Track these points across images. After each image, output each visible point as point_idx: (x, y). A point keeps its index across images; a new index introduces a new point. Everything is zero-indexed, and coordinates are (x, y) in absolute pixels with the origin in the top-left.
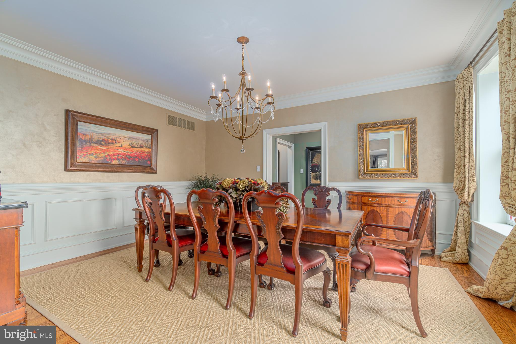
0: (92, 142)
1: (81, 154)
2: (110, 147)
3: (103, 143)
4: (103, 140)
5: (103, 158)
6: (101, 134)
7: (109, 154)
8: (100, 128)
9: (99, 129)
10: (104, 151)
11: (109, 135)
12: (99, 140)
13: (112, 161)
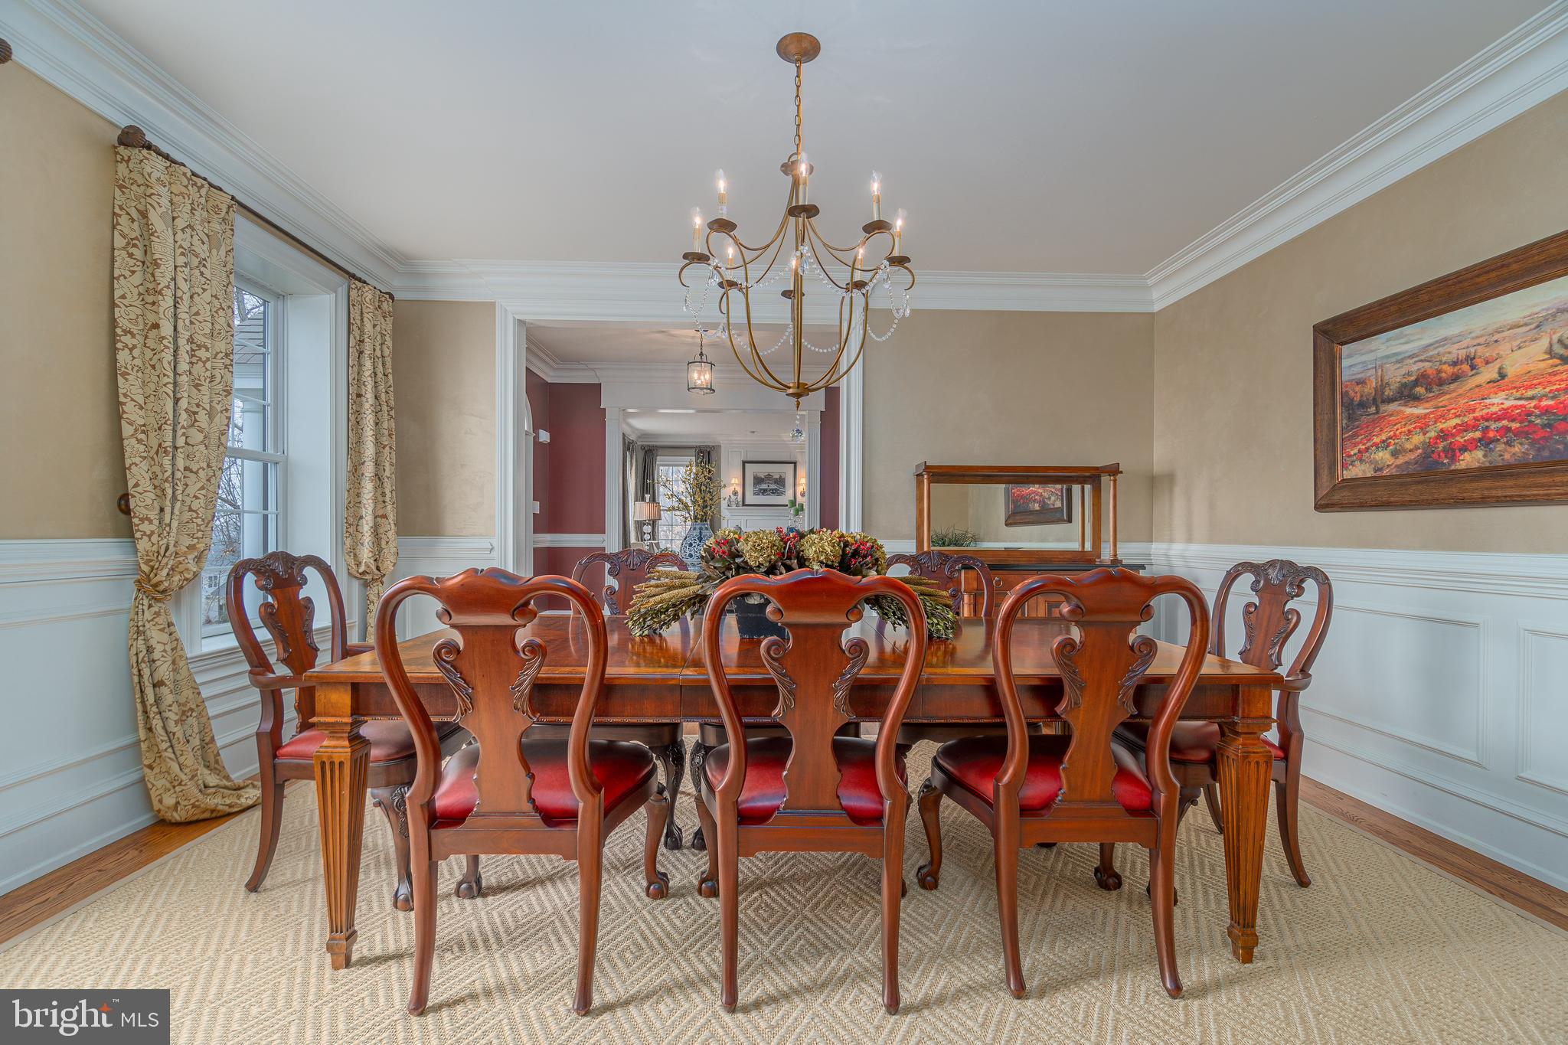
0: (1383, 402)
1: (1352, 453)
2: (1448, 396)
3: (1420, 390)
4: (1423, 379)
5: (1420, 451)
6: (1411, 357)
7: (1442, 430)
8: (1406, 335)
9: (1402, 341)
10: (1422, 423)
11: (1441, 350)
12: (1404, 385)
13: (1454, 459)
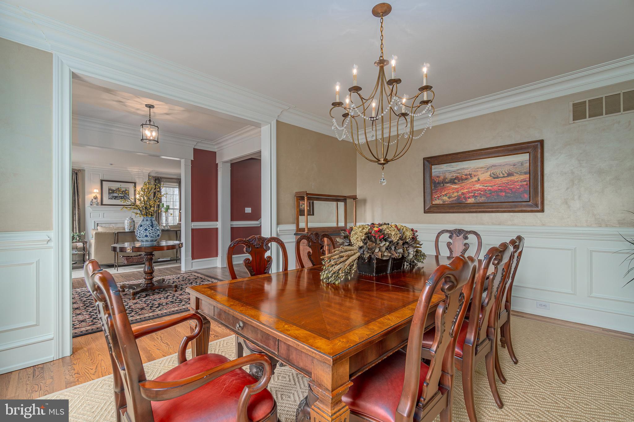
0: (445, 183)
1: (435, 197)
2: (464, 184)
3: (456, 181)
4: (457, 178)
5: (457, 197)
6: (454, 172)
7: (463, 192)
8: (452, 166)
9: (451, 167)
10: (457, 190)
11: (462, 171)
12: (452, 179)
13: (466, 200)
